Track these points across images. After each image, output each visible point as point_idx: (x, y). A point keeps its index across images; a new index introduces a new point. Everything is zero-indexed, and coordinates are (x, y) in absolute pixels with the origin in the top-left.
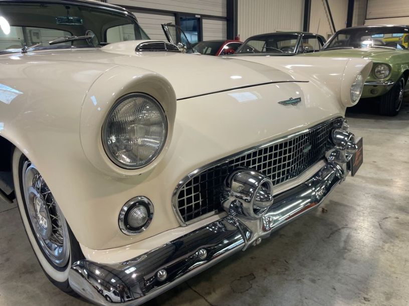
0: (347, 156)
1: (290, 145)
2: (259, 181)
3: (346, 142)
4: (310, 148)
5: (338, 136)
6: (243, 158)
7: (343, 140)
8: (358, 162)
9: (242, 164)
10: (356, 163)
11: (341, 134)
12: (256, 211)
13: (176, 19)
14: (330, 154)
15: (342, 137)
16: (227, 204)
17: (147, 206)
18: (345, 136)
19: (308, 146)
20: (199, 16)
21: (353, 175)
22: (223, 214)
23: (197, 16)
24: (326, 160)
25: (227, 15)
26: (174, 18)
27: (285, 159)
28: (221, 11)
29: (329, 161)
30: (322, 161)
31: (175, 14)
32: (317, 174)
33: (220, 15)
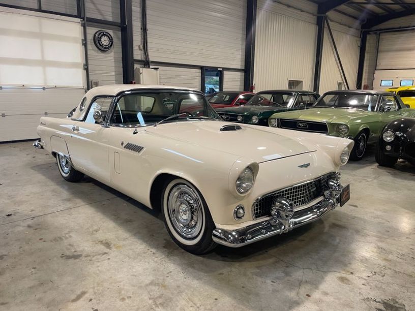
0: (336, 195)
1: (304, 187)
2: (288, 203)
3: (335, 187)
4: (315, 189)
5: (331, 183)
6: (281, 192)
7: (333, 185)
8: (345, 199)
9: (280, 195)
10: (344, 199)
11: (333, 182)
12: (287, 216)
13: (202, 71)
14: (327, 193)
15: (333, 184)
16: (273, 213)
17: (243, 209)
18: (335, 183)
19: (314, 188)
20: (221, 69)
21: (341, 206)
22: (271, 217)
23: (219, 69)
24: (324, 196)
25: (245, 67)
26: (200, 70)
27: (301, 194)
28: (240, 64)
29: (326, 197)
30: (322, 197)
31: (202, 68)
32: (319, 203)
33: (239, 67)
